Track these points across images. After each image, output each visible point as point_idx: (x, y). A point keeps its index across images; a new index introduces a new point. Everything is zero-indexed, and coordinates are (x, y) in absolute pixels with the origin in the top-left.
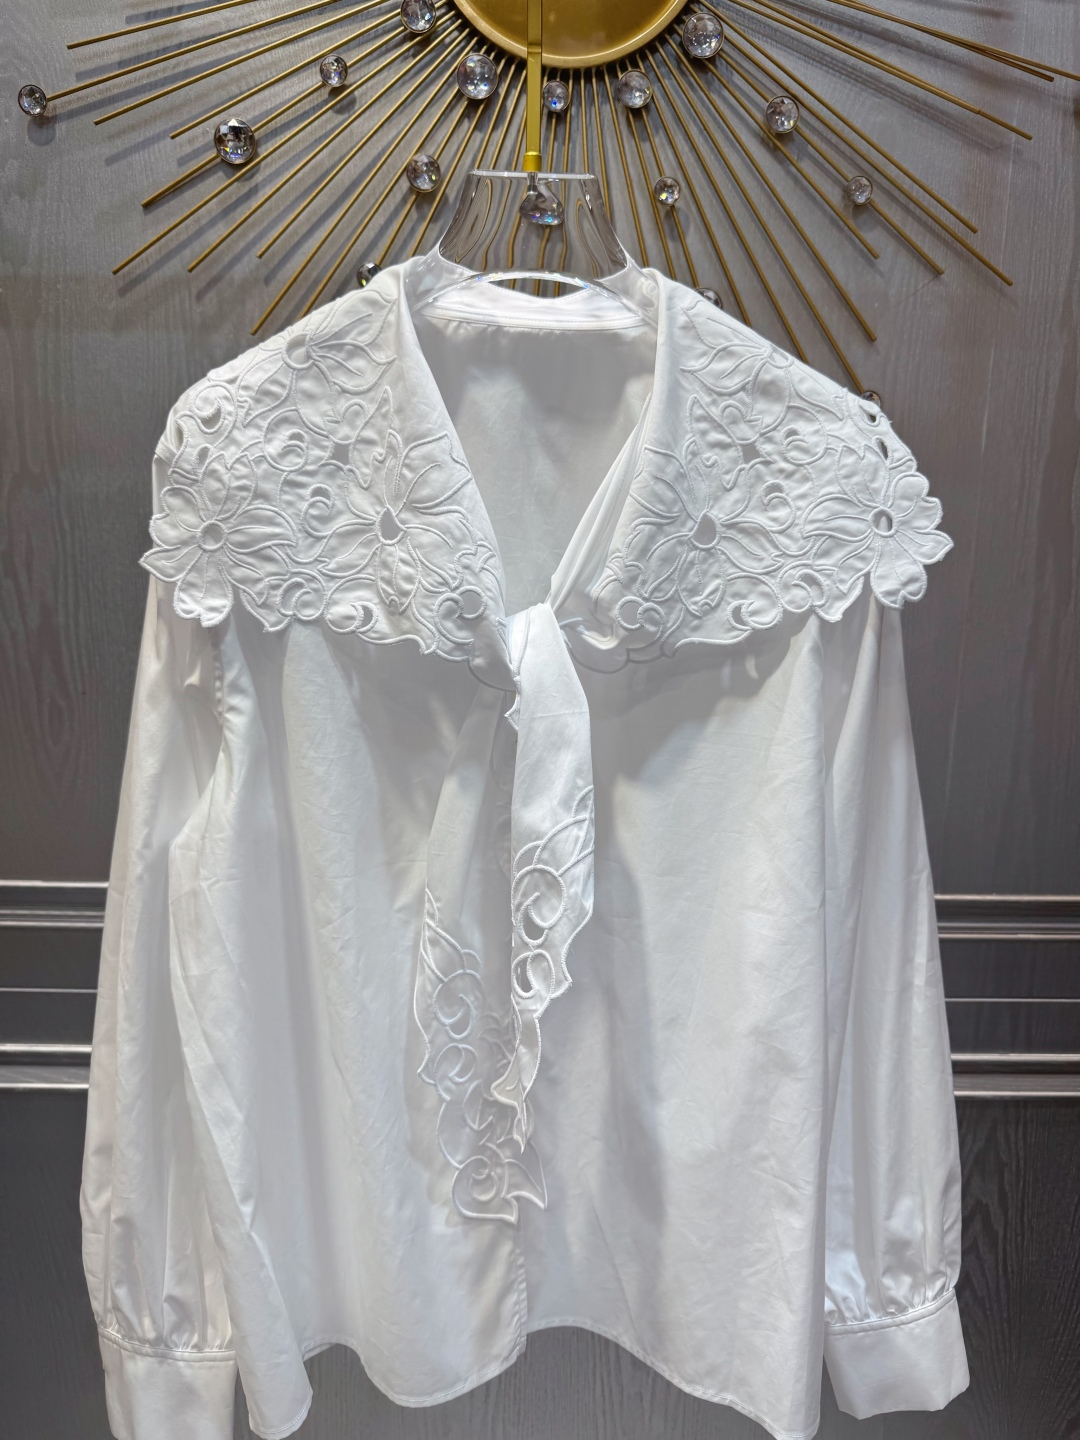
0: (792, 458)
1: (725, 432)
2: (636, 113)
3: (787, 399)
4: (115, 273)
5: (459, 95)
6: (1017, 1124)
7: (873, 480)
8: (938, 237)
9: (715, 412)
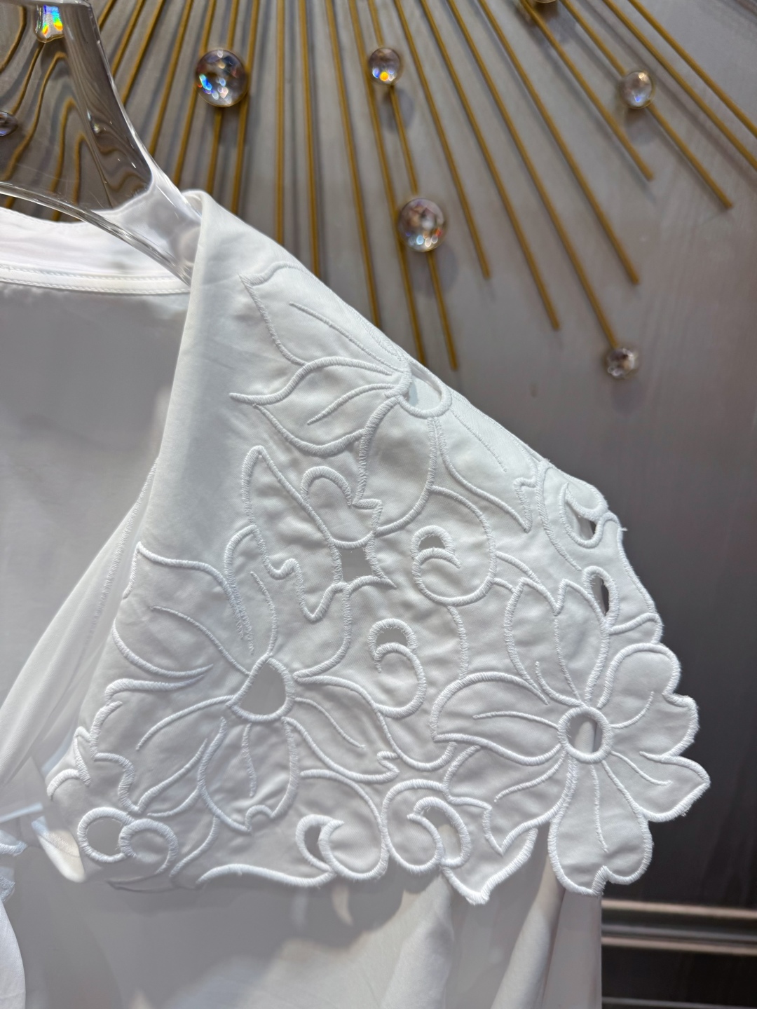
0: (427, 587)
1: (310, 519)
3: (429, 477)
7: (572, 656)
9: (295, 482)
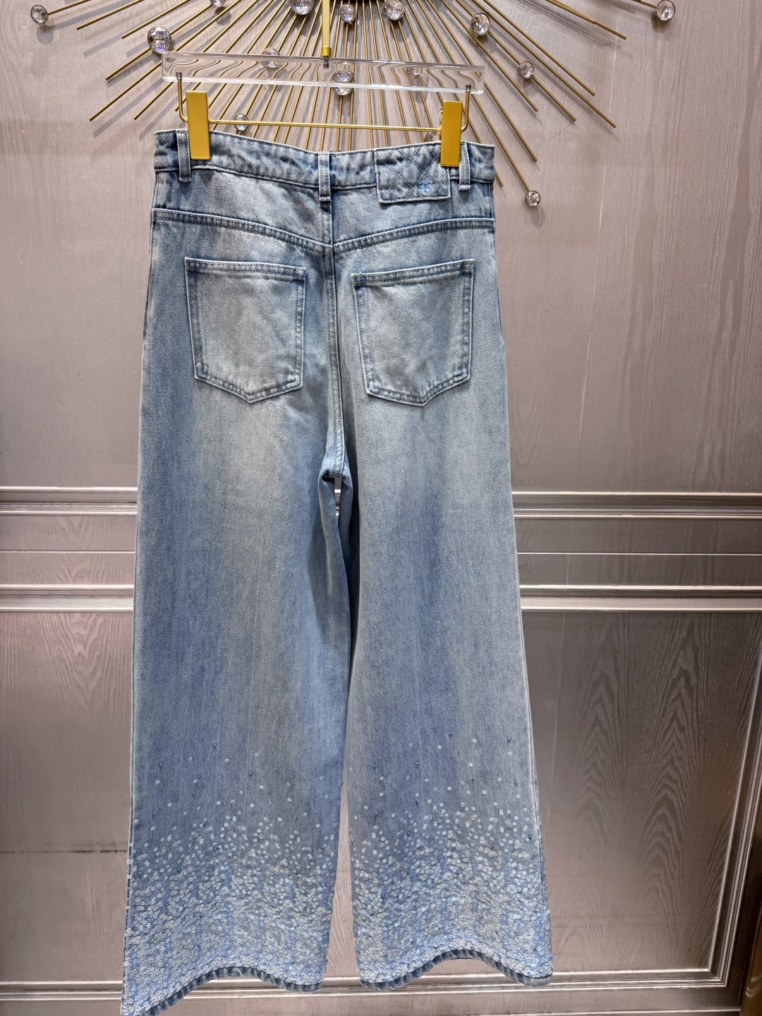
2: (395, 23)
4: (91, 120)
5: (292, 13)
6: (624, 626)
8: (573, 98)
